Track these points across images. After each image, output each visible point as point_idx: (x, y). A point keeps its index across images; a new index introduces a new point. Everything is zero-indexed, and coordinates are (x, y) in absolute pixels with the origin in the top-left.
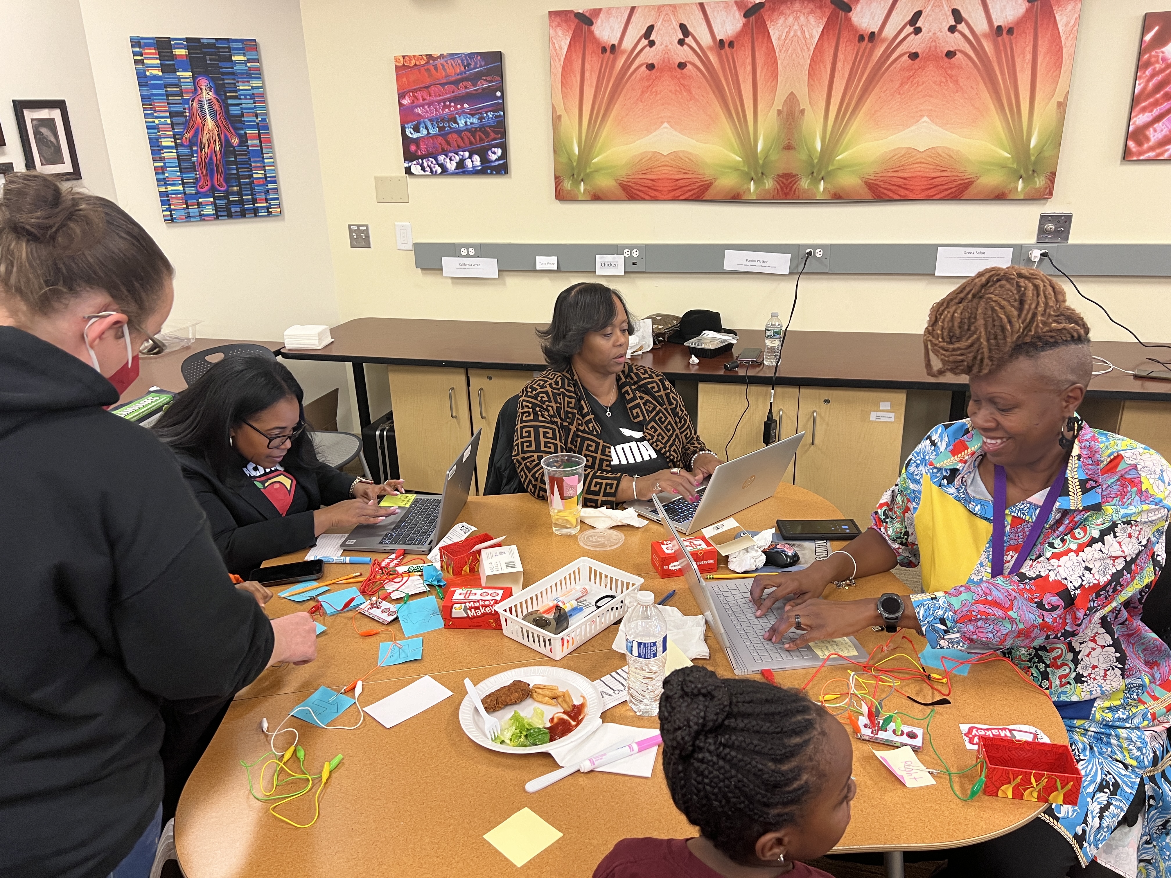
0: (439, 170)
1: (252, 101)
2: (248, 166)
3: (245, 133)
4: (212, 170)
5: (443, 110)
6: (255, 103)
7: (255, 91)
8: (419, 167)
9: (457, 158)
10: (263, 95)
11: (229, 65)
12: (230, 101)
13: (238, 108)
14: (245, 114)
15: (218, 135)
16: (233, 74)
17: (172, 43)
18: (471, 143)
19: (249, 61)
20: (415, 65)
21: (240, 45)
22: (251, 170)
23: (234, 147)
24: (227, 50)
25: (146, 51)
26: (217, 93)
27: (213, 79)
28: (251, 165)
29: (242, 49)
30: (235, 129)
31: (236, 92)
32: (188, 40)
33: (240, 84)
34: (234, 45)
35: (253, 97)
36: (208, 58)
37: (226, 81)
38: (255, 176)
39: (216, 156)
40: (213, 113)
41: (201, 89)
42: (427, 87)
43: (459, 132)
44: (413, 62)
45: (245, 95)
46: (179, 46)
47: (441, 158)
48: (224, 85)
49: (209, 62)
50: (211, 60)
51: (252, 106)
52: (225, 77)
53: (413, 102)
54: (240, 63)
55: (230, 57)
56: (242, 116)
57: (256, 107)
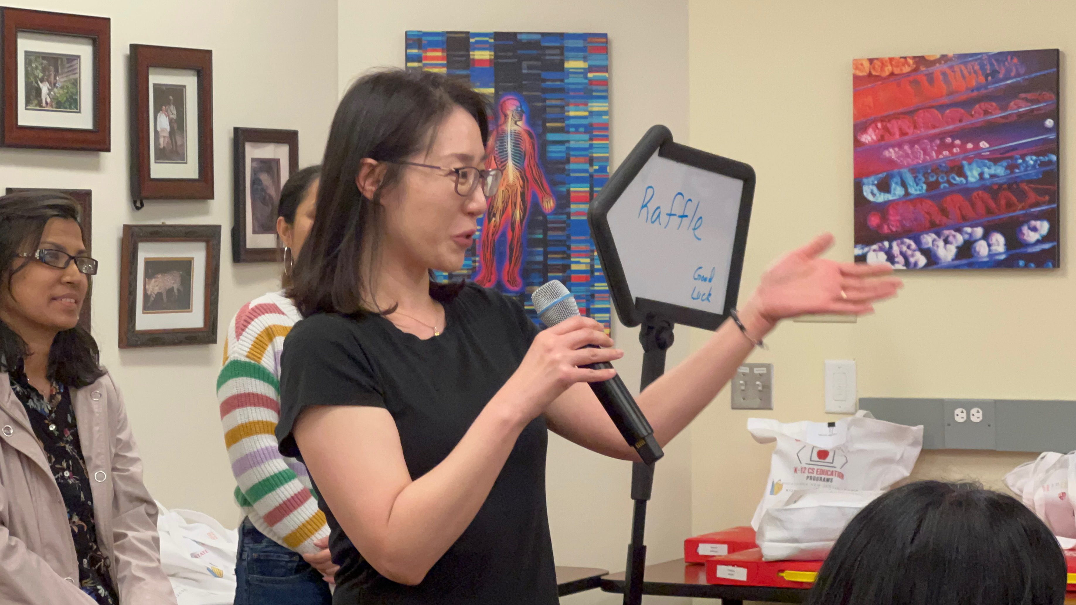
0: (922, 261)
1: (586, 137)
2: (564, 249)
3: (568, 192)
4: (502, 255)
5: (938, 153)
6: (591, 139)
7: (595, 120)
8: (882, 256)
9: (960, 239)
10: (605, 127)
11: (557, 75)
13: (562, 148)
14: (572, 159)
15: (523, 195)
16: (561, 90)
17: (472, 40)
18: (989, 211)
19: (591, 69)
20: (892, 74)
21: (580, 43)
22: (569, 257)
23: (545, 216)
24: (558, 51)
25: (430, 54)
26: (531, 122)
27: (529, 100)
28: (569, 247)
29: (583, 49)
30: (553, 184)
31: (562, 120)
32: (498, 36)
33: (571, 107)
34: (570, 43)
35: (589, 129)
36: (525, 64)
37: (548, 103)
38: (574, 267)
39: (513, 229)
40: (519, 156)
41: (506, 116)
42: (911, 113)
43: (966, 191)
44: (888, 69)
45: (577, 127)
46: (481, 46)
47: (928, 239)
48: (544, 108)
49: (525, 71)
50: (530, 68)
51: (586, 145)
52: (547, 96)
53: (882, 138)
54: (576, 72)
55: (562, 63)
56: (568, 161)
57: (591, 146)
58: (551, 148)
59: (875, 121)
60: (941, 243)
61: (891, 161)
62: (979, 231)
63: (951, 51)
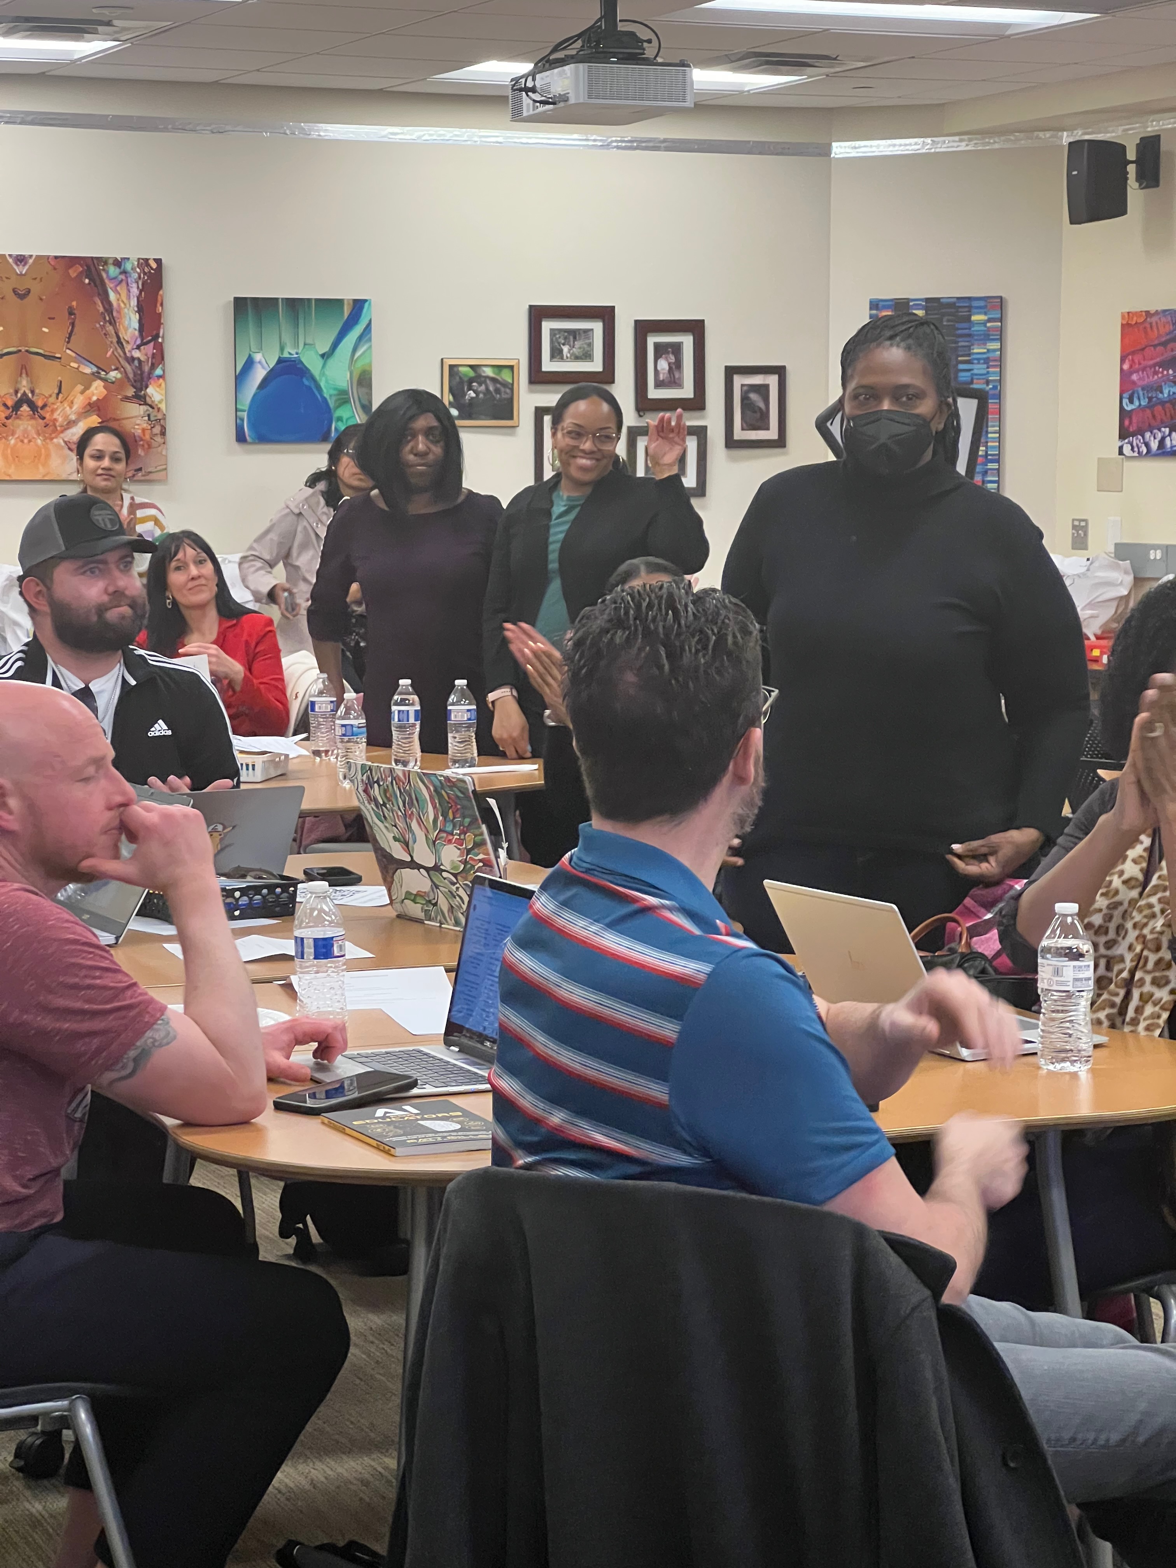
0: (1145, 451)
1: (985, 366)
5: (1153, 377)
6: (988, 368)
7: (991, 355)
8: (1129, 447)
9: (1160, 436)
10: (1000, 359)
11: (966, 325)
12: (961, 367)
13: (968, 374)
14: (975, 381)
16: (969, 335)
17: (911, 304)
19: (989, 320)
20: (1136, 323)
21: (982, 303)
24: (966, 309)
29: (985, 307)
31: (969, 355)
32: (927, 300)
33: (975, 346)
34: (975, 304)
35: (987, 361)
36: (945, 319)
37: (960, 344)
42: (1143, 349)
43: (1163, 403)
44: (1135, 320)
45: (978, 359)
46: (917, 307)
47: (1147, 436)
48: (956, 349)
49: (945, 323)
50: (948, 321)
51: (984, 372)
52: (960, 339)
53: (1131, 366)
54: (979, 323)
55: (970, 316)
56: (972, 382)
57: (988, 373)
58: (961, 374)
59: (1128, 354)
60: (1152, 438)
61: (1134, 383)
62: (1167, 430)
63: (1160, 308)
